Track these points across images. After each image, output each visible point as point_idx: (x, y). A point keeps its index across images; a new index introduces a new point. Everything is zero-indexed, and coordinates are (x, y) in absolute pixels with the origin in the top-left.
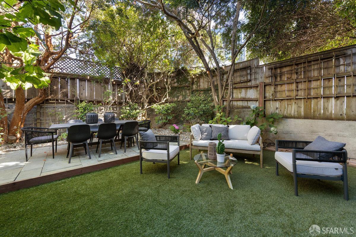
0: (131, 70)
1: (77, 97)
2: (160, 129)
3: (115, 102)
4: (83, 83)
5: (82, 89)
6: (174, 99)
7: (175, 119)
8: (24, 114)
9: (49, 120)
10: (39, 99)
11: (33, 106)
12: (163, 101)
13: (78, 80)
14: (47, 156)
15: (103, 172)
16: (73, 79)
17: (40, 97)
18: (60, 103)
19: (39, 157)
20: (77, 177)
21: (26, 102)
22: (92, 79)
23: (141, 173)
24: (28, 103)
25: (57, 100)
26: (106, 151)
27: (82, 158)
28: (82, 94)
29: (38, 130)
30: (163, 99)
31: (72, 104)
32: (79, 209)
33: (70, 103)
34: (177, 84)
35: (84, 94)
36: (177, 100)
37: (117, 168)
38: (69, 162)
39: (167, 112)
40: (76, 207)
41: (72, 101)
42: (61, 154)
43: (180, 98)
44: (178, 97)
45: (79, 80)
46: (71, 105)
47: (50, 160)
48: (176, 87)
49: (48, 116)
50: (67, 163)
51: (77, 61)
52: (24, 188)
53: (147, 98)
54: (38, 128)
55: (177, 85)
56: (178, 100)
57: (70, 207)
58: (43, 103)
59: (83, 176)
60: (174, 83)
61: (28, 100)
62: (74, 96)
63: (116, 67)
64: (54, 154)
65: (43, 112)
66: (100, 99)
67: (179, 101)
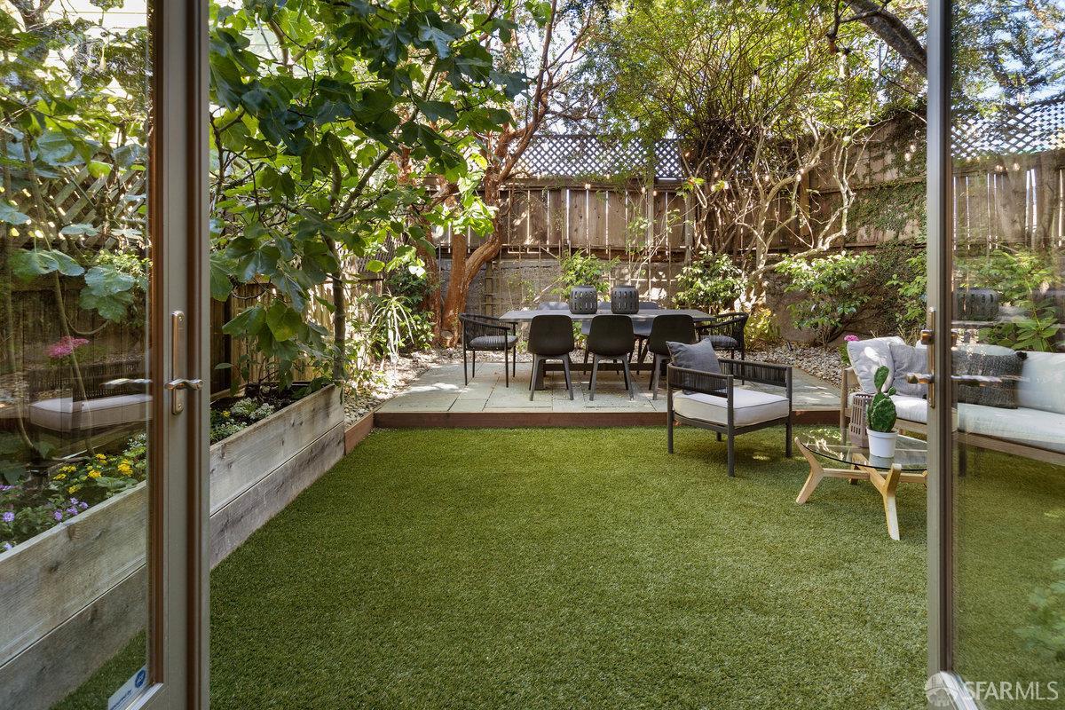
0: (710, 144)
1: (565, 240)
2: (812, 351)
3: (661, 252)
4: (580, 197)
5: (576, 217)
6: (881, 233)
7: (878, 315)
8: (465, 283)
9: (508, 299)
10: (490, 249)
11: (480, 265)
12: (823, 244)
13: (568, 191)
14: (498, 381)
15: (591, 432)
16: (557, 191)
17: (493, 242)
18: (530, 257)
19: (485, 380)
20: (540, 430)
21: (468, 256)
22: (600, 186)
23: (671, 451)
24: (471, 259)
25: (524, 249)
26: (613, 390)
27: (556, 396)
28: (576, 230)
29: (489, 323)
30: (824, 237)
31: (554, 258)
32: (529, 475)
33: (549, 257)
34: (895, 170)
35: (581, 230)
36: (897, 237)
37: (622, 431)
38: (532, 399)
39: (836, 287)
40: (526, 470)
41: (554, 250)
42: (521, 381)
43: (908, 229)
44: (900, 227)
45: (571, 191)
46: (551, 261)
47: (501, 389)
48: (889, 187)
49: (506, 290)
50: (528, 400)
51: (566, 141)
52: (460, 427)
53: (766, 237)
54: (488, 318)
55: (896, 177)
56: (901, 237)
57: (517, 469)
58: (497, 258)
59: (550, 431)
60: (884, 170)
61: (472, 251)
62: (558, 235)
63: (666, 141)
64: (508, 380)
65: (497, 280)
66: (619, 243)
67: (903, 244)
